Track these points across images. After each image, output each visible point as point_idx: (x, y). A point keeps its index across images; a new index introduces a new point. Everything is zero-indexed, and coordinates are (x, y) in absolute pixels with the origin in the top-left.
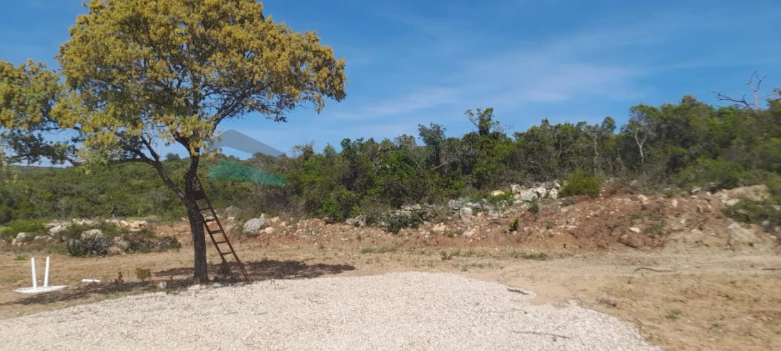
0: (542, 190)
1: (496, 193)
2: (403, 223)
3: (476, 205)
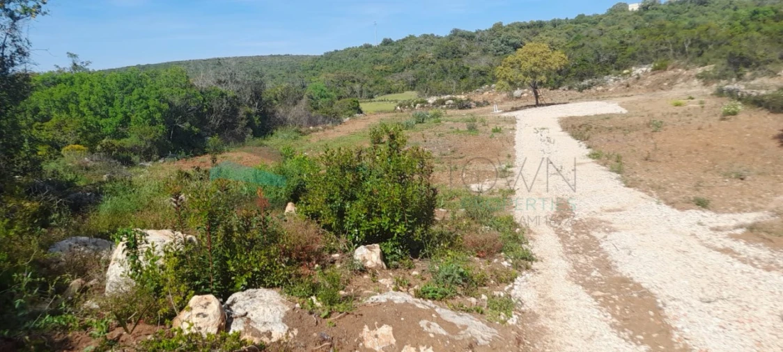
0: (644, 69)
1: (625, 72)
2: (585, 88)
3: (616, 77)
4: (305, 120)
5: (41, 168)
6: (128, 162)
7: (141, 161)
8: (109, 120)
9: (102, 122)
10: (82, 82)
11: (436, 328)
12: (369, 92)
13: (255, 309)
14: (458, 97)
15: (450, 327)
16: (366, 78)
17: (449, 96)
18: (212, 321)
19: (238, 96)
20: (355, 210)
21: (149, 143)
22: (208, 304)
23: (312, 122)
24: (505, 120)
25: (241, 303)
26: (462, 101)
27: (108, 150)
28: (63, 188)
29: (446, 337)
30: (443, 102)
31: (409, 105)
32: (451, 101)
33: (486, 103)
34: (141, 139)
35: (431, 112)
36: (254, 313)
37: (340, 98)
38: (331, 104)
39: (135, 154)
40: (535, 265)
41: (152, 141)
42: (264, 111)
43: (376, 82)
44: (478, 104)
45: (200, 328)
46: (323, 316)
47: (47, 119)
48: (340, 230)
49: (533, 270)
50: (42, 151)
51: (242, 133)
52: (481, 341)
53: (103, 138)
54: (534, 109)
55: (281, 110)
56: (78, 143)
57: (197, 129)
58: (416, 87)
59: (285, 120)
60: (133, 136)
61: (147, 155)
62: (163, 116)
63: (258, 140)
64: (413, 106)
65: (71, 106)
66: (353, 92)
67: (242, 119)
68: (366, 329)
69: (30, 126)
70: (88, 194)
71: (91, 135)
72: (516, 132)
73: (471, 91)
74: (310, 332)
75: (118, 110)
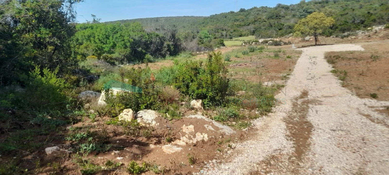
0: (380, 27)
1: (369, 28)
2: (345, 36)
3: (363, 31)
4: (195, 48)
5: (78, 64)
6: (113, 64)
7: (119, 64)
8: (107, 45)
9: (104, 46)
10: (97, 28)
11: (210, 128)
12: (230, 35)
13: (145, 115)
14: (275, 39)
16: (229, 28)
17: (270, 39)
18: (130, 117)
19: (165, 36)
21: (123, 56)
22: (129, 111)
23: (199, 50)
24: (296, 52)
26: (277, 41)
27: (105, 59)
28: (86, 72)
29: (213, 131)
30: (267, 42)
31: (249, 43)
32: (271, 42)
33: (290, 43)
34: (120, 54)
35: (259, 47)
37: (215, 38)
38: (210, 42)
39: (117, 61)
40: (270, 114)
41: (124, 55)
42: (176, 43)
43: (234, 31)
44: (285, 44)
45: (125, 119)
47: (81, 44)
49: (268, 116)
50: (79, 57)
51: (165, 54)
53: (104, 53)
54: (314, 47)
55: (184, 44)
56: (93, 55)
57: (144, 51)
58: (255, 34)
59: (186, 48)
60: (116, 53)
61: (122, 62)
62: (131, 45)
63: (171, 58)
64: (251, 43)
65: (92, 38)
66: (222, 35)
67: (165, 47)
69: (75, 46)
70: (95, 76)
71: (99, 52)
72: (300, 59)
73: (283, 37)
74: (163, 124)
75: (111, 41)
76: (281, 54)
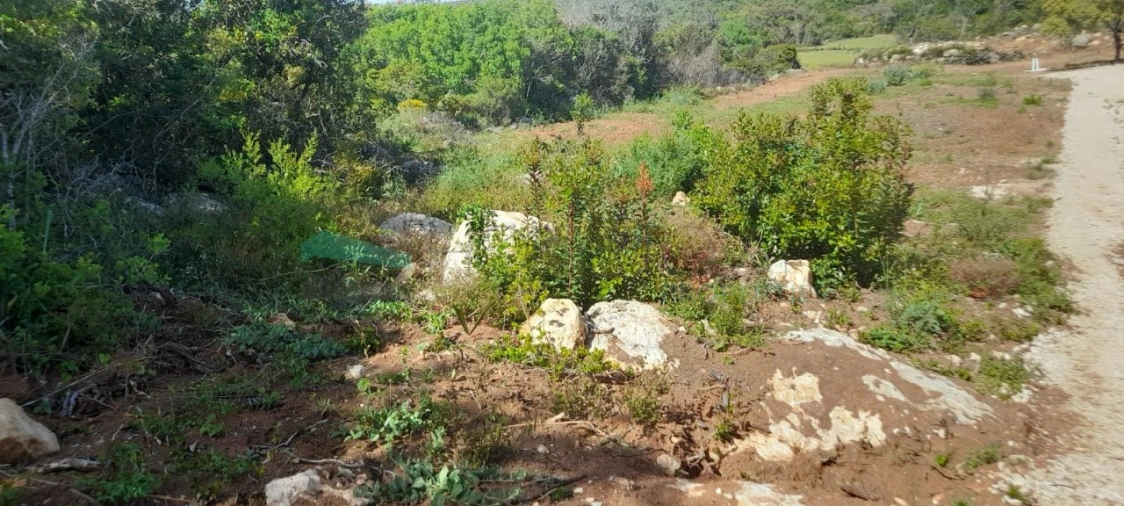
4: (711, 75)
5: (375, 125)
6: (472, 125)
7: (488, 125)
8: (454, 68)
9: (445, 71)
10: (426, 16)
11: (888, 389)
12: (816, 35)
13: (623, 325)
14: (969, 44)
15: (913, 391)
16: (812, 12)
17: (951, 43)
18: (569, 332)
19: (620, 39)
20: (777, 208)
21: (500, 101)
22: (564, 310)
23: (721, 79)
24: (1051, 84)
25: (605, 316)
26: (974, 51)
27: (450, 109)
28: (398, 152)
29: (903, 403)
30: (939, 53)
31: (880, 56)
32: (954, 51)
33: (1020, 55)
34: (491, 95)
35: (916, 69)
36: (622, 330)
37: (767, 44)
38: (751, 54)
39: (482, 116)
40: (1073, 320)
41: (503, 98)
42: (653, 61)
43: (829, 20)
44: (1004, 58)
45: (553, 340)
46: (716, 347)
47: (382, 65)
48: (750, 236)
49: (1070, 328)
50: (377, 103)
51: (620, 93)
52: (962, 419)
53: (446, 93)
54: (1109, 67)
55: (677, 61)
56: (416, 97)
57: (561, 86)
58: (895, 28)
59: (681, 75)
60: (481, 92)
61: (497, 118)
62: (522, 64)
63: (640, 105)
64: (886, 58)
65: (411, 48)
66: (790, 35)
67: (622, 72)
68: (778, 374)
69: (364, 72)
70: (426, 163)
71: (432, 88)
72: (1069, 105)
73: (993, 35)
74: (696, 366)
75: (466, 56)
76: (1000, 92)
